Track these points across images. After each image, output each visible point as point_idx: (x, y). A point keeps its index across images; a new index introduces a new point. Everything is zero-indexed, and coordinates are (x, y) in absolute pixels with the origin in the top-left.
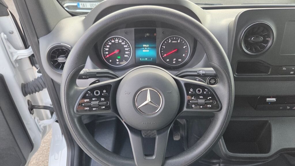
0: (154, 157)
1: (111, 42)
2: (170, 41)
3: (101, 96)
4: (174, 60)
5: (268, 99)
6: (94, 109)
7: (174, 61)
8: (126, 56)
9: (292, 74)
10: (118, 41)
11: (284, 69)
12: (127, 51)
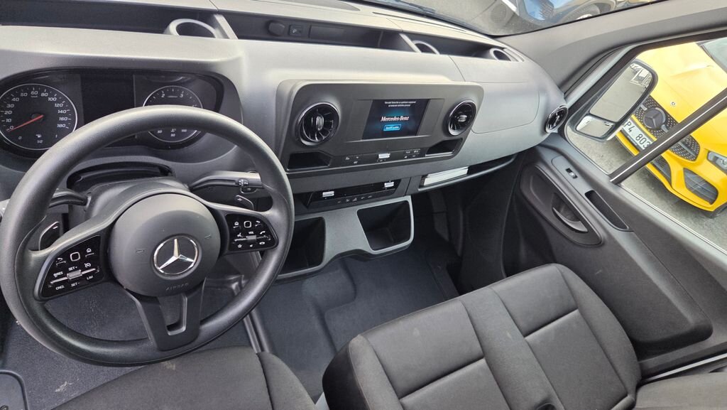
0: (184, 329)
1: (18, 95)
2: (163, 96)
3: (84, 260)
4: (173, 131)
5: (324, 193)
6: (73, 285)
7: (173, 133)
8: (60, 126)
9: (356, 164)
10: (39, 95)
11: (347, 158)
12: (63, 115)
